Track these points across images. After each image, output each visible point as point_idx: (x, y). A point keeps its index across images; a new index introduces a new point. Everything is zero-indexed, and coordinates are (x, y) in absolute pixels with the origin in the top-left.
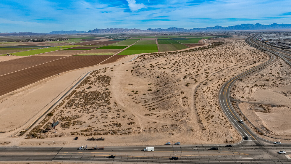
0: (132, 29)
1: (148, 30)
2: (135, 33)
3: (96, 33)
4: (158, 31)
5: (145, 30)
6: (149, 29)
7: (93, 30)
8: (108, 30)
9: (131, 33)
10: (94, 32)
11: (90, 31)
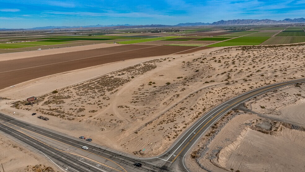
0: (263, 20)
1: (285, 21)
2: (266, 24)
3: (220, 25)
4: (299, 21)
5: (280, 21)
6: (286, 19)
7: (218, 22)
8: (235, 21)
9: (261, 24)
10: (219, 24)
11: (215, 23)
